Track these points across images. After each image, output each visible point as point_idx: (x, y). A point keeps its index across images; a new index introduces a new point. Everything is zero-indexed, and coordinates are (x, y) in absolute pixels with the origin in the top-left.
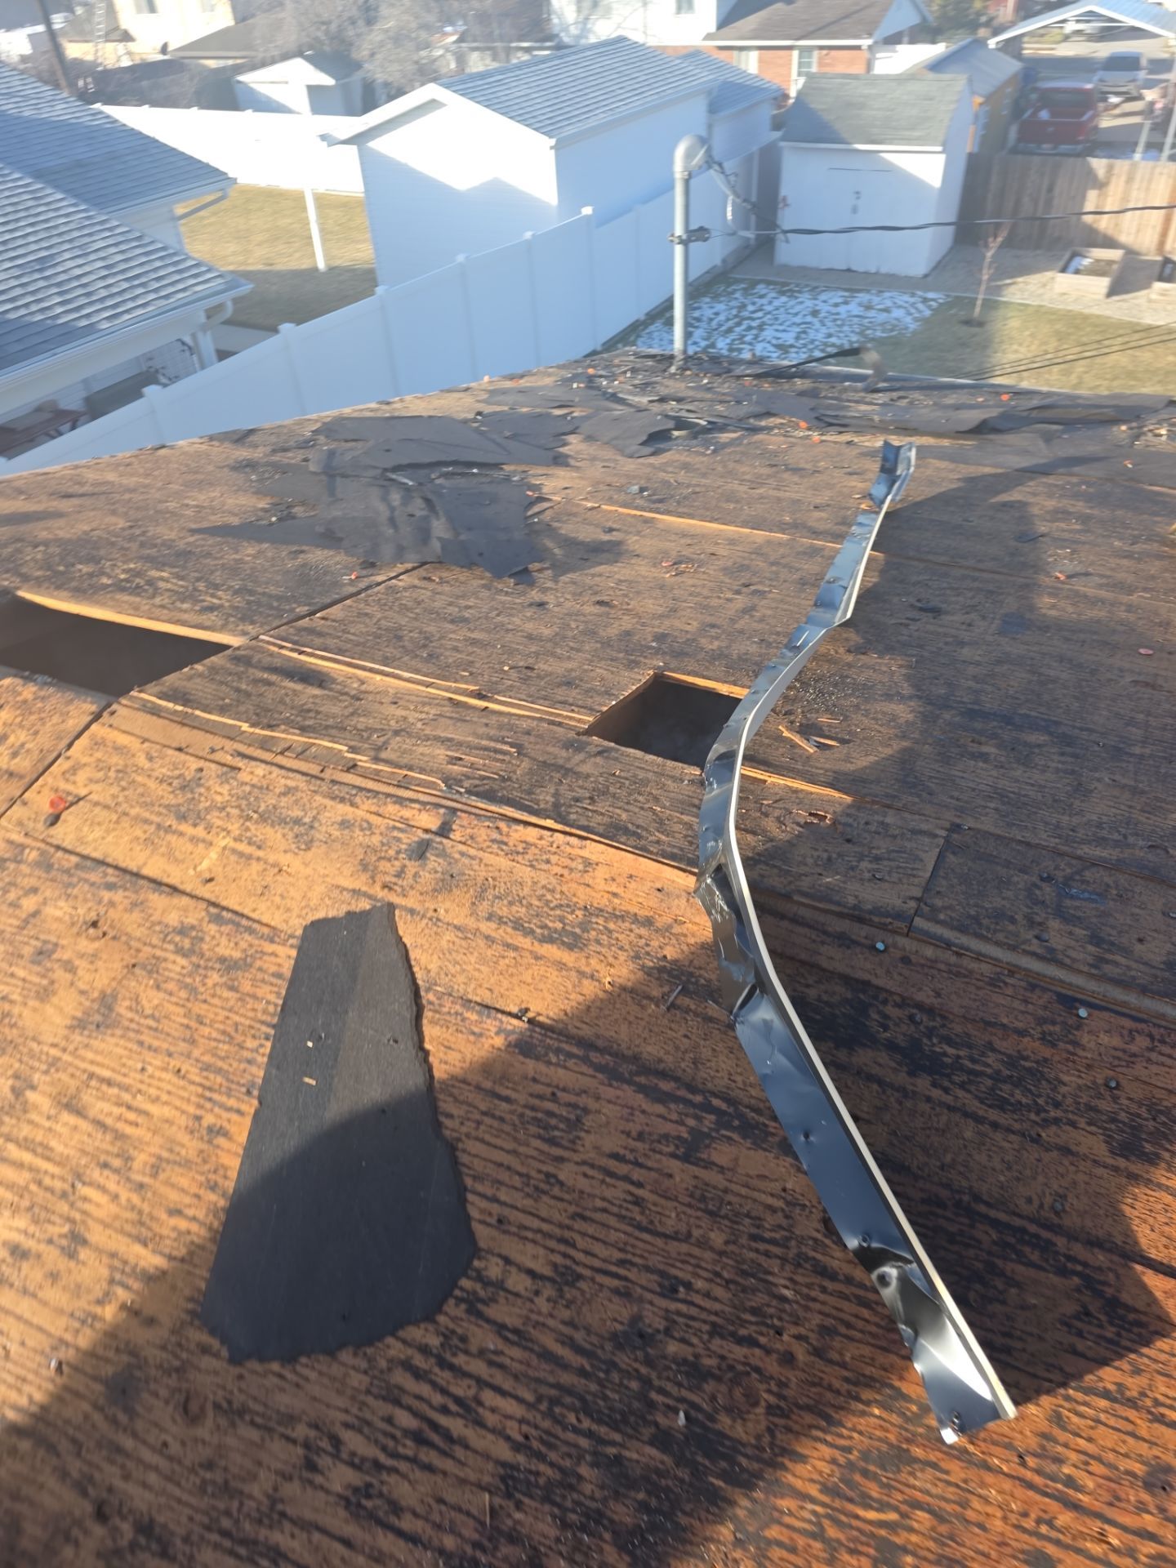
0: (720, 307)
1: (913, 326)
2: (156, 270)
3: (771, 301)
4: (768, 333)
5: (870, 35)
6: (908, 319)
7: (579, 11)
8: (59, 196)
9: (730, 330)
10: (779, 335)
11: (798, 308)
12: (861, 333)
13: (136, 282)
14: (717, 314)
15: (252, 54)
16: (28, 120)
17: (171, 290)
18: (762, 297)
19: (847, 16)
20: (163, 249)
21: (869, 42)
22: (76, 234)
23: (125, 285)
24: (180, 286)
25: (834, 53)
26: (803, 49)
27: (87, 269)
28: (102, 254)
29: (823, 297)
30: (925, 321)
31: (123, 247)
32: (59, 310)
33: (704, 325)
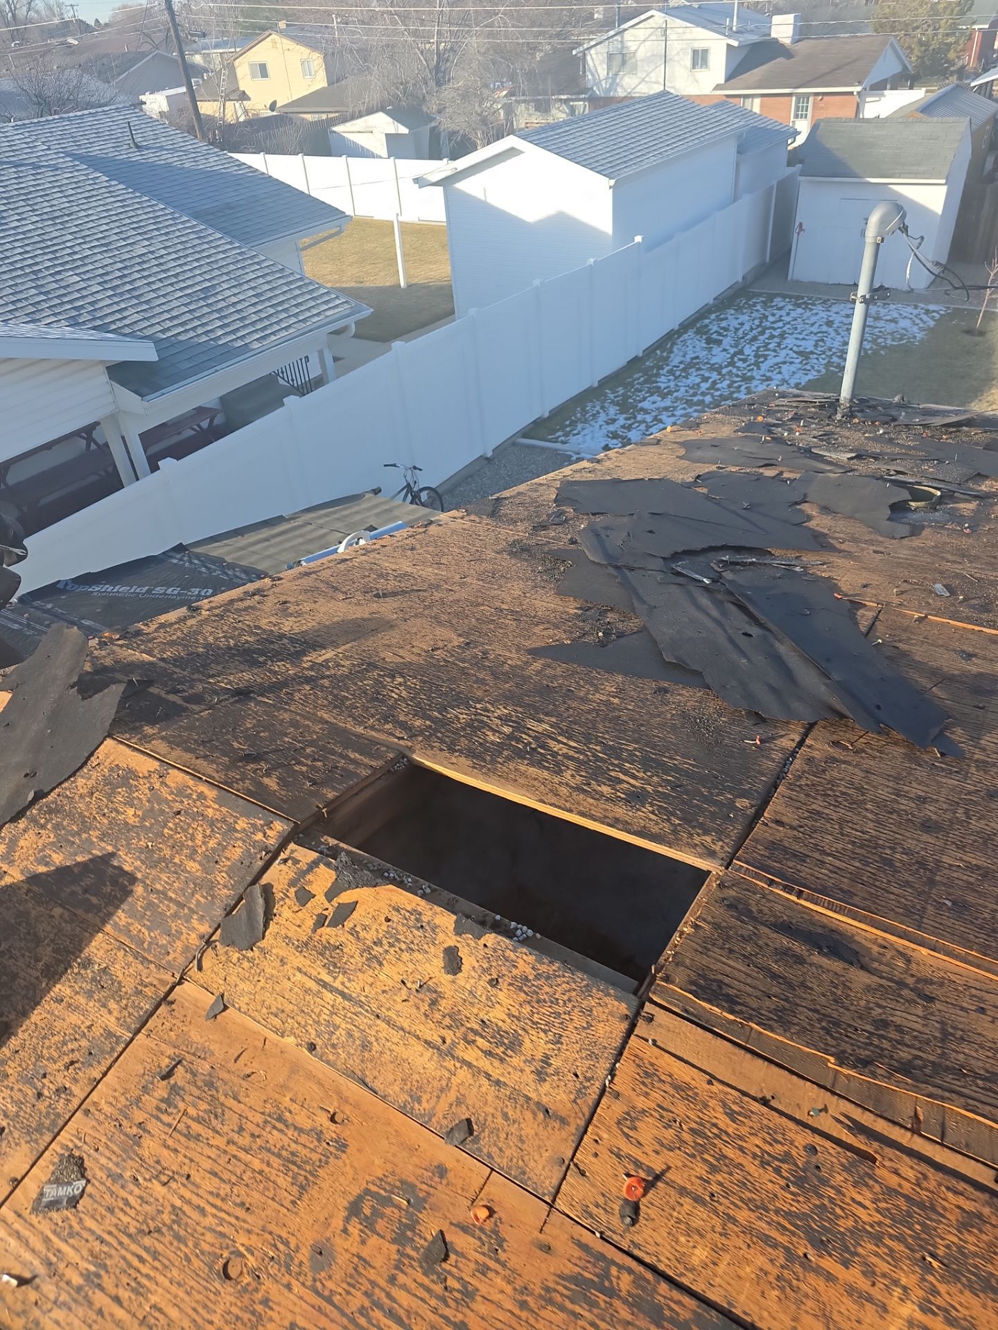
0: (746, 318)
1: (919, 336)
2: (295, 297)
3: (788, 313)
4: (790, 341)
5: (860, 83)
6: (915, 329)
7: (609, 69)
8: (218, 235)
9: (754, 339)
10: (799, 343)
11: (813, 319)
12: (874, 341)
13: (280, 308)
14: (742, 324)
15: (345, 109)
16: (189, 171)
17: (308, 314)
18: (780, 309)
19: (839, 68)
20: (301, 279)
21: (859, 89)
22: (232, 267)
23: (272, 311)
24: (315, 311)
25: (826, 98)
26: (799, 96)
27: (241, 297)
28: (253, 284)
29: (835, 309)
30: (930, 330)
31: (269, 278)
32: (220, 332)
33: (731, 334)
